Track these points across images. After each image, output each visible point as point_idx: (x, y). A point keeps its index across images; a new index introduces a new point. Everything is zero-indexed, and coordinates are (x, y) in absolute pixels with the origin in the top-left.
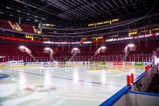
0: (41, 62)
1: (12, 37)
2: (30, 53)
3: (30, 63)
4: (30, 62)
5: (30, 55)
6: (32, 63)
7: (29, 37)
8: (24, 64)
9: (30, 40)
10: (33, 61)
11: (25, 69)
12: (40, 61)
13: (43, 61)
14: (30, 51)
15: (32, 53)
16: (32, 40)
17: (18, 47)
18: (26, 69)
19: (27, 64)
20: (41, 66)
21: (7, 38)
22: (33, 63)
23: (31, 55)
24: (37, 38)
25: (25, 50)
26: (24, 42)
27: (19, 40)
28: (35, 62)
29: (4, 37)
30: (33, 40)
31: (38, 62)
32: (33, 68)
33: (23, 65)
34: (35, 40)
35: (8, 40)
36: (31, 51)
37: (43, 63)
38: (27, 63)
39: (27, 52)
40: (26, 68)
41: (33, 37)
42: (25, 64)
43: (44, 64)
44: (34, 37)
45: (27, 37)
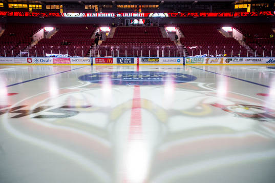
0: (262, 57)
1: (209, 11)
2: (241, 39)
3: (239, 58)
4: (238, 56)
5: (240, 42)
6: (242, 60)
7: (241, 6)
8: (227, 60)
9: (242, 13)
10: (244, 55)
11: (227, 69)
12: (260, 55)
13: (268, 55)
14: (241, 35)
15: (244, 40)
16: (249, 10)
17: (220, 29)
18: (230, 70)
19: (231, 60)
20: (263, 65)
21: (201, 14)
22: (245, 59)
23: (243, 44)
24: (261, 6)
25: (231, 33)
26: (231, 17)
27: (222, 15)
28: (249, 56)
29: (197, 14)
30: (251, 11)
31: (257, 57)
32: (244, 68)
33: (224, 62)
34: (253, 10)
35: (202, 17)
36: (244, 35)
37: (267, 59)
38: (233, 58)
39: (235, 38)
40: (231, 68)
41: (250, 5)
42: (229, 59)
43: (269, 61)
44: (254, 5)
45: (236, 7)
